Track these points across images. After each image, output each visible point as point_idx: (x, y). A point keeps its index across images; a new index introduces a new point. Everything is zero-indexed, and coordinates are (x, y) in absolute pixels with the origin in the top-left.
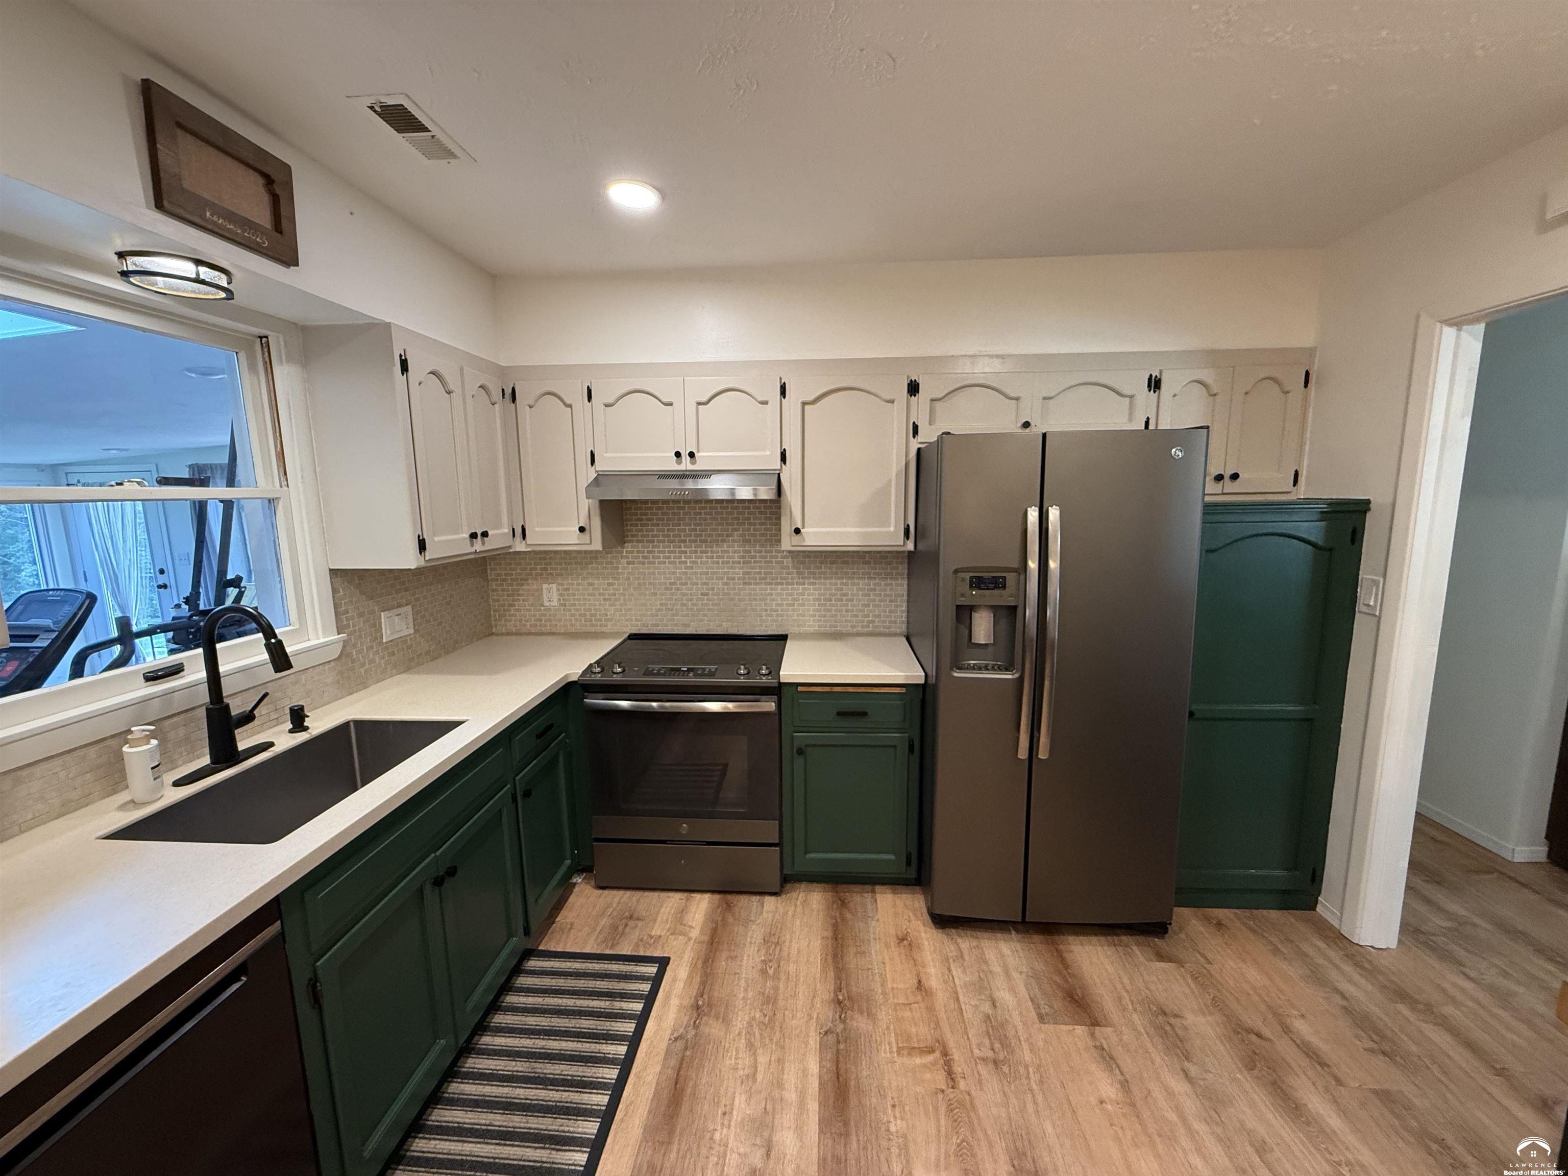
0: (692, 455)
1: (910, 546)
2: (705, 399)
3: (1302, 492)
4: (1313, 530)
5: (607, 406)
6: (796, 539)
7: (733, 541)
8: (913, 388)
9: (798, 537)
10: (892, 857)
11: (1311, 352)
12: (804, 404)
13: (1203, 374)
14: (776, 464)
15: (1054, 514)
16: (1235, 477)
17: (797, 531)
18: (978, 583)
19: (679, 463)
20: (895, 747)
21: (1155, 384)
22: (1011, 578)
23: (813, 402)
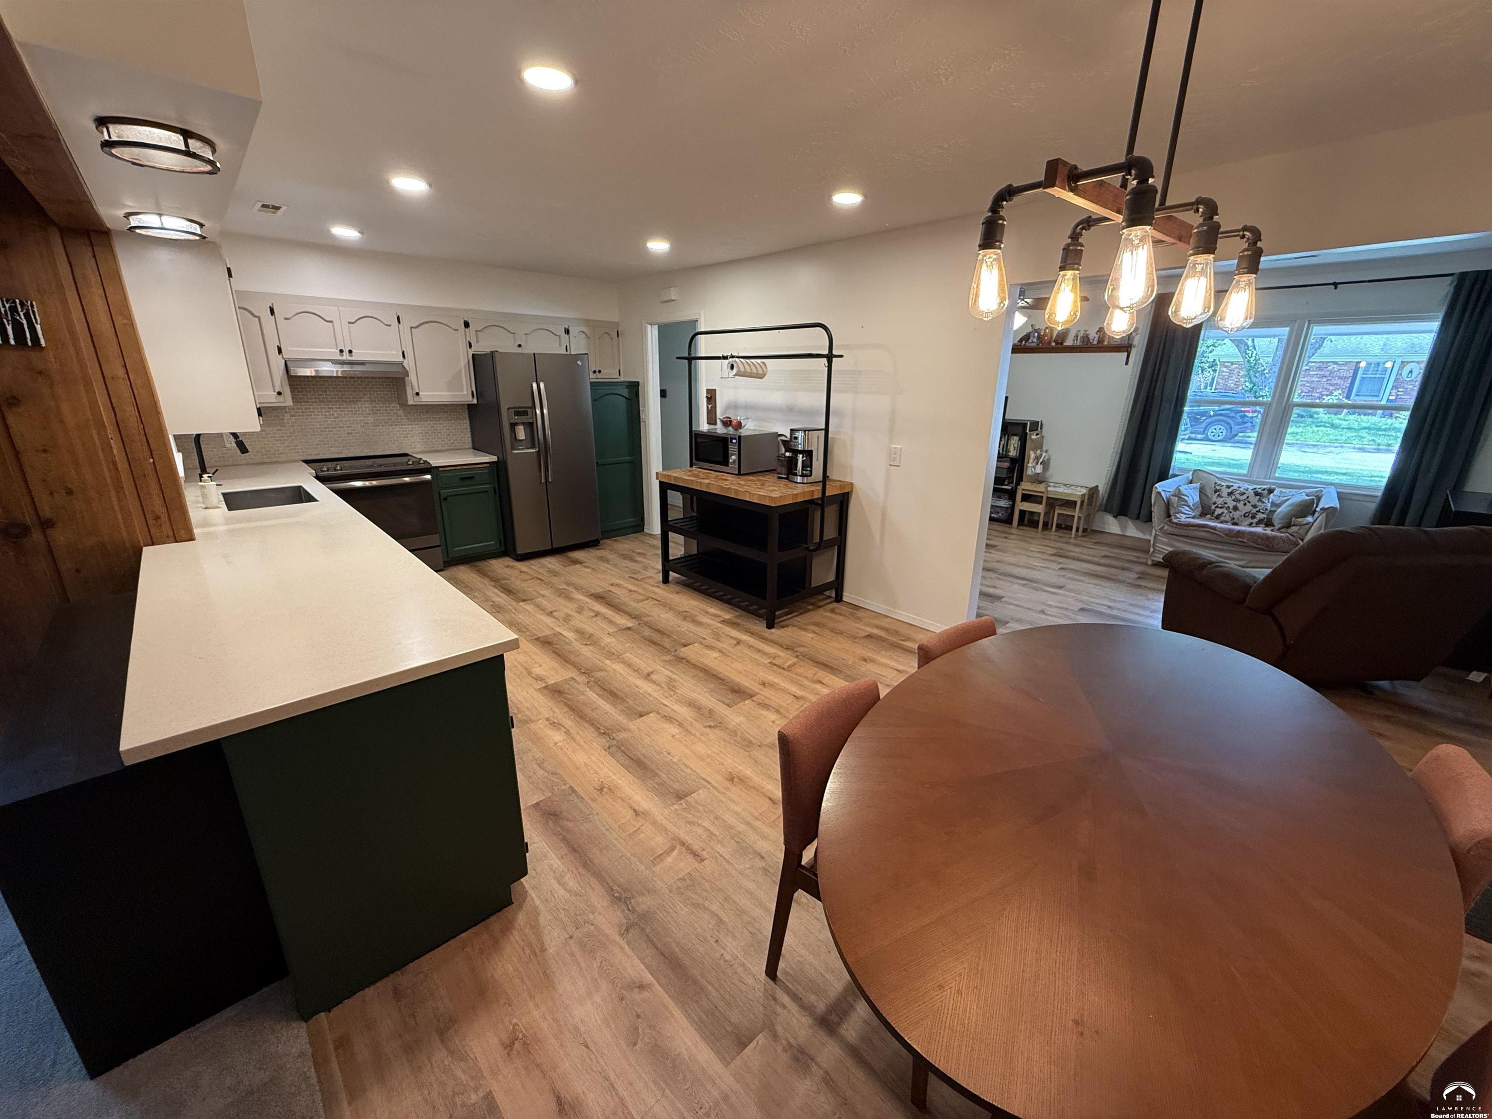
0: (350, 352)
1: (475, 401)
2: (353, 321)
3: (622, 379)
4: (625, 392)
5: (286, 319)
6: (417, 398)
7: (365, 401)
8: (467, 325)
9: (417, 397)
10: (493, 543)
11: (617, 324)
12: (411, 328)
13: (584, 329)
14: (401, 359)
15: (542, 385)
16: (600, 371)
17: (417, 394)
18: (517, 413)
19: (342, 356)
20: (488, 492)
21: (567, 332)
22: (529, 410)
23: (417, 327)
